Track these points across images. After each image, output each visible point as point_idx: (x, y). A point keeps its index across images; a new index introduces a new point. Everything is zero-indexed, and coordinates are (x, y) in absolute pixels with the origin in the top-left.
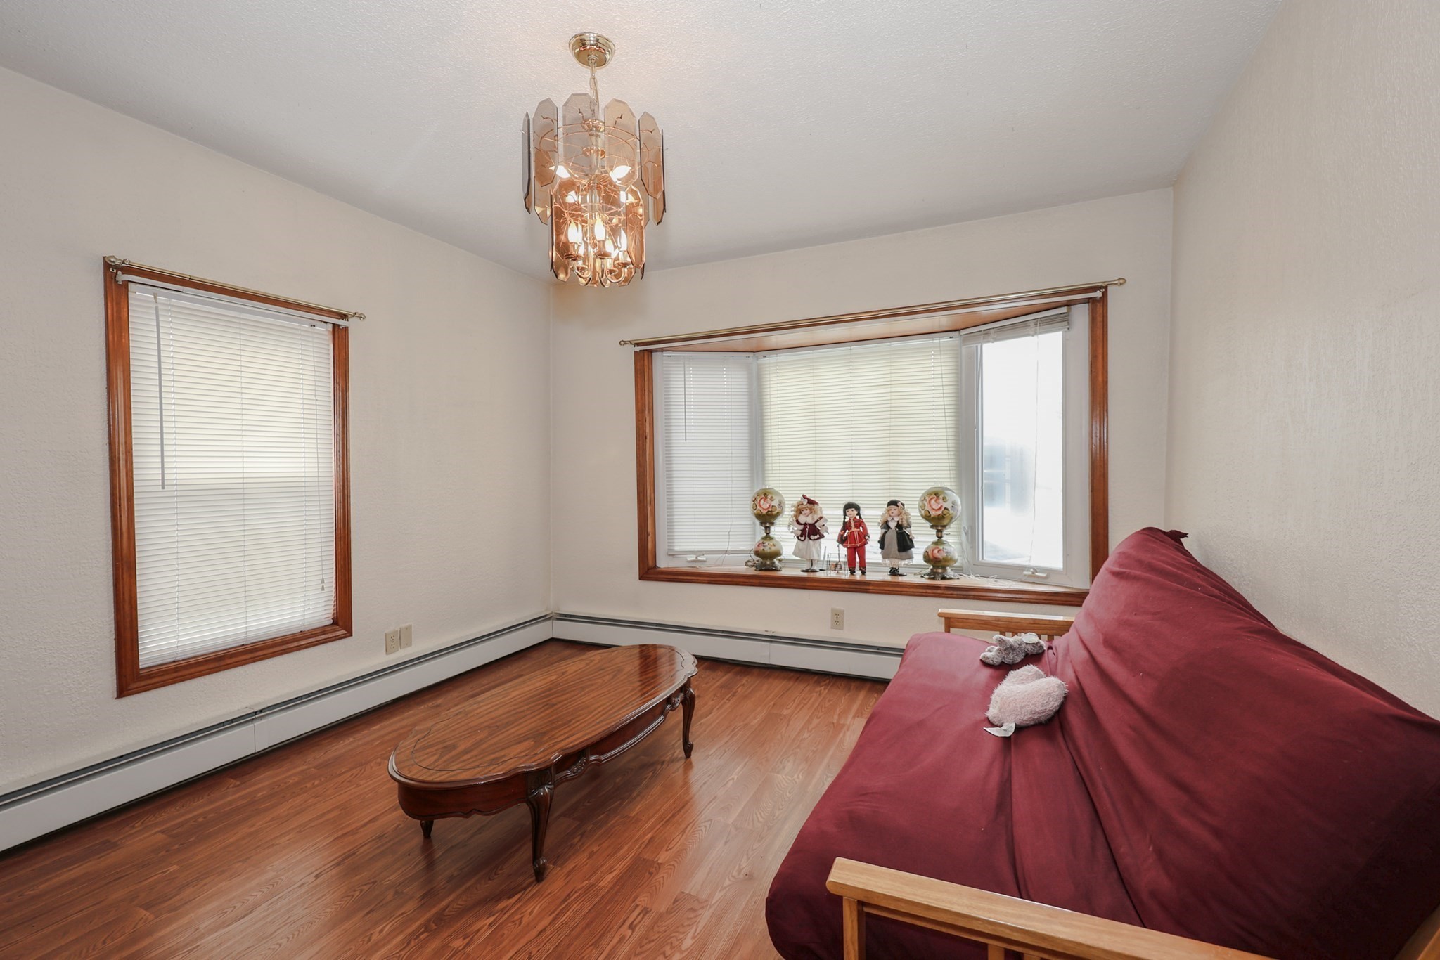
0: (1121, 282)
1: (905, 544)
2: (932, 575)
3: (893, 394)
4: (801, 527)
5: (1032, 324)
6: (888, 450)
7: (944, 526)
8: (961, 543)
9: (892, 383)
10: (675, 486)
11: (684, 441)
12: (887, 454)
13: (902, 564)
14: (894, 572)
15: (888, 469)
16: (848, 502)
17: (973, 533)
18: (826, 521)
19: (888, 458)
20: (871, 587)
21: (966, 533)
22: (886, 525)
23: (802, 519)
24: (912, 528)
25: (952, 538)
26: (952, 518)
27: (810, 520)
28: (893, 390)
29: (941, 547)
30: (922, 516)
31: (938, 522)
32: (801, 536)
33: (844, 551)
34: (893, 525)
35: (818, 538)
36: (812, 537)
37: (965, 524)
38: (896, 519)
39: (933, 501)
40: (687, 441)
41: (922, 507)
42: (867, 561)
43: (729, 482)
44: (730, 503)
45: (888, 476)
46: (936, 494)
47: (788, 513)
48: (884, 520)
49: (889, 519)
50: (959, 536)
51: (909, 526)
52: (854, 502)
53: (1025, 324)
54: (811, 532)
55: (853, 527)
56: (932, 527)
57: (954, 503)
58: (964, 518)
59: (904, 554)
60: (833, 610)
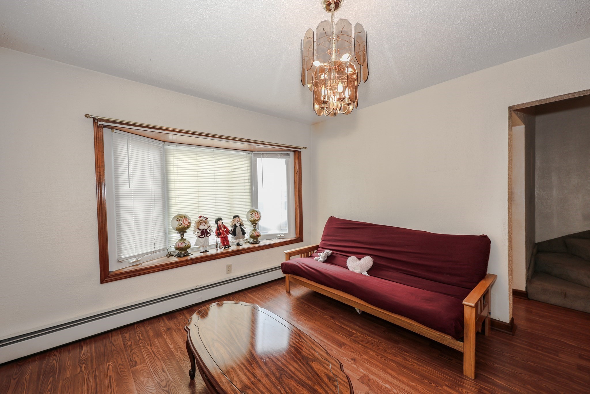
0: (306, 148)
3: (231, 172)
4: (201, 231)
5: (279, 155)
6: (229, 195)
9: (231, 167)
10: (121, 216)
11: (128, 188)
12: (229, 196)
13: (241, 241)
15: (229, 203)
16: (217, 217)
18: (211, 227)
19: (229, 198)
20: (243, 251)
23: (202, 227)
24: (244, 225)
27: (206, 227)
28: (231, 170)
32: (202, 235)
33: (219, 239)
35: (209, 235)
36: (208, 235)
38: (239, 223)
39: (256, 214)
40: (130, 188)
41: (247, 217)
42: (229, 241)
43: (153, 212)
44: (154, 224)
45: (229, 206)
47: (193, 225)
49: (236, 223)
52: (220, 217)
53: (276, 154)
54: (205, 233)
55: (223, 228)
60: (227, 266)
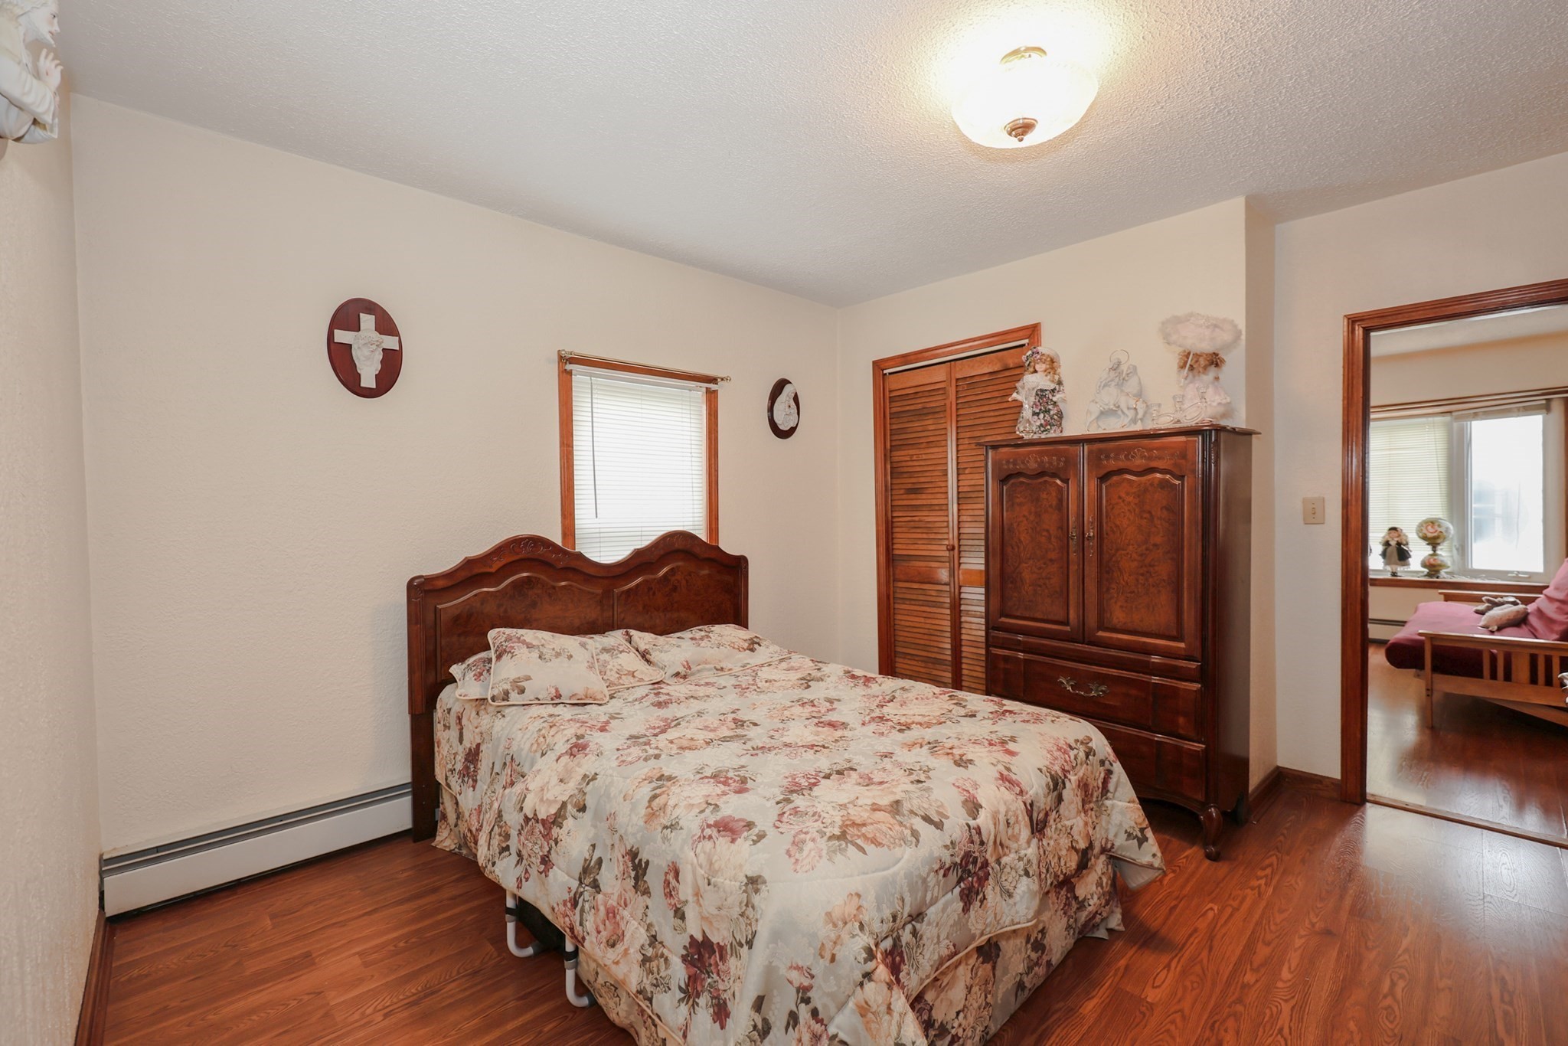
1: (1403, 555)
2: (1429, 575)
7: (1439, 544)
8: (1452, 556)
14: (1394, 574)
17: (1463, 549)
21: (1457, 549)
22: (1387, 544)
25: (1444, 553)
26: (1445, 538)
29: (1435, 557)
30: (1420, 537)
31: (1433, 542)
34: (1393, 543)
37: (1455, 543)
46: (1432, 522)
48: (1385, 540)
50: (1451, 551)
51: (1407, 544)
56: (1428, 544)
57: (1447, 529)
58: (1455, 538)
59: (1403, 562)
